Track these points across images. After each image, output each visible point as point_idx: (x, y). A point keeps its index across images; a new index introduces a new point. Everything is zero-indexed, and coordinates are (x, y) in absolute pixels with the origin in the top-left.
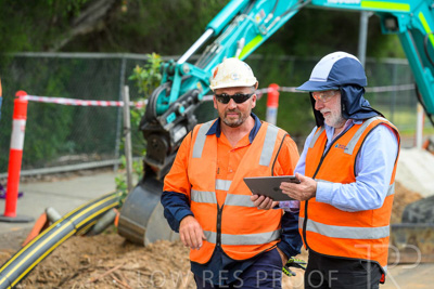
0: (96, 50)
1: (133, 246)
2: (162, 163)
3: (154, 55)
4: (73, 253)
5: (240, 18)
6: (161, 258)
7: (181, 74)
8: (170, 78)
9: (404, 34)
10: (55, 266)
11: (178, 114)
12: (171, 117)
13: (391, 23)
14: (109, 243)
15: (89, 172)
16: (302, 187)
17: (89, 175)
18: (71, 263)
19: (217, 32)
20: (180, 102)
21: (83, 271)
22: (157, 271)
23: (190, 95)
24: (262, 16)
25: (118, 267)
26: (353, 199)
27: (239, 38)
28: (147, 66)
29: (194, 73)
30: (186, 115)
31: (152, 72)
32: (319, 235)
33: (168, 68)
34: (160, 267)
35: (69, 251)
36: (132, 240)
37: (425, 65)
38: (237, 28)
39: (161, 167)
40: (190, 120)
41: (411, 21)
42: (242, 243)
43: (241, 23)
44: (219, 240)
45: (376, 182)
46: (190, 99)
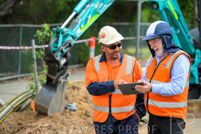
0: (7, 23)
1: (42, 116)
2: (56, 76)
3: (46, 25)
4: (14, 120)
5: (88, 6)
6: (57, 121)
7: (63, 33)
8: (58, 35)
9: (161, 11)
10: (6, 126)
11: (62, 52)
12: (59, 54)
13: (155, 6)
14: (31, 115)
15: (7, 81)
16: (146, 87)
17: (7, 83)
18: (14, 125)
19: (78, 13)
20: (63, 46)
21: (22, 128)
22: (56, 127)
23: (67, 43)
24: (98, 4)
25: (40, 126)
26: (170, 90)
27: (88, 15)
28: (42, 30)
29: (69, 33)
30: (66, 53)
31: (45, 32)
32: (154, 106)
33: (56, 30)
34: (57, 125)
35: (12, 119)
36: (42, 113)
37: (171, 26)
38: (87, 11)
39: (55, 78)
40: (68, 55)
41: (164, 5)
42: (121, 111)
43: (89, 8)
44: (110, 111)
45: (180, 81)
46: (67, 45)
